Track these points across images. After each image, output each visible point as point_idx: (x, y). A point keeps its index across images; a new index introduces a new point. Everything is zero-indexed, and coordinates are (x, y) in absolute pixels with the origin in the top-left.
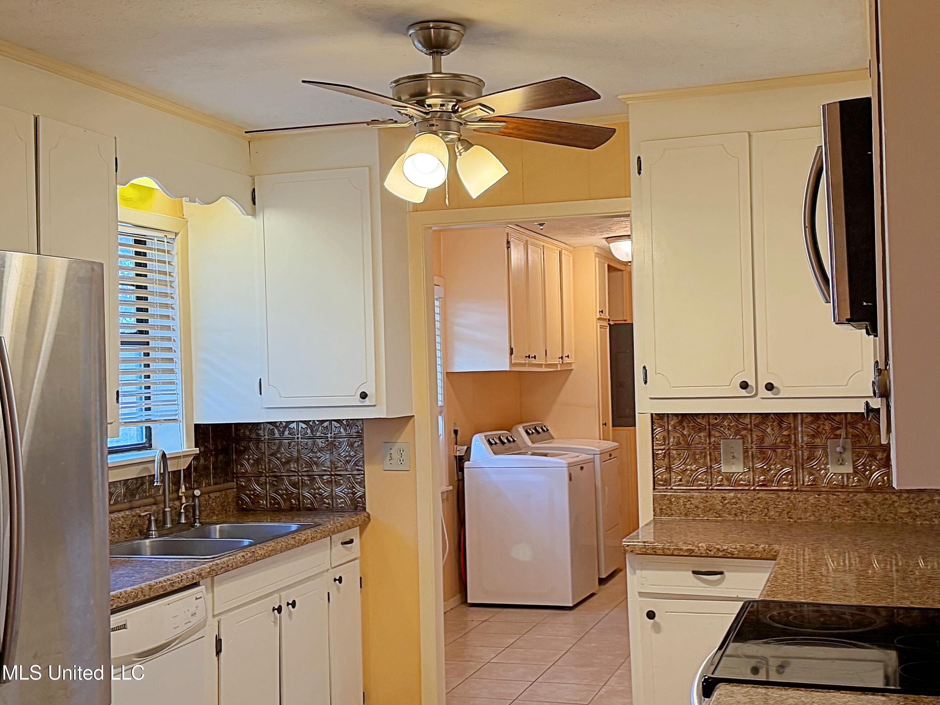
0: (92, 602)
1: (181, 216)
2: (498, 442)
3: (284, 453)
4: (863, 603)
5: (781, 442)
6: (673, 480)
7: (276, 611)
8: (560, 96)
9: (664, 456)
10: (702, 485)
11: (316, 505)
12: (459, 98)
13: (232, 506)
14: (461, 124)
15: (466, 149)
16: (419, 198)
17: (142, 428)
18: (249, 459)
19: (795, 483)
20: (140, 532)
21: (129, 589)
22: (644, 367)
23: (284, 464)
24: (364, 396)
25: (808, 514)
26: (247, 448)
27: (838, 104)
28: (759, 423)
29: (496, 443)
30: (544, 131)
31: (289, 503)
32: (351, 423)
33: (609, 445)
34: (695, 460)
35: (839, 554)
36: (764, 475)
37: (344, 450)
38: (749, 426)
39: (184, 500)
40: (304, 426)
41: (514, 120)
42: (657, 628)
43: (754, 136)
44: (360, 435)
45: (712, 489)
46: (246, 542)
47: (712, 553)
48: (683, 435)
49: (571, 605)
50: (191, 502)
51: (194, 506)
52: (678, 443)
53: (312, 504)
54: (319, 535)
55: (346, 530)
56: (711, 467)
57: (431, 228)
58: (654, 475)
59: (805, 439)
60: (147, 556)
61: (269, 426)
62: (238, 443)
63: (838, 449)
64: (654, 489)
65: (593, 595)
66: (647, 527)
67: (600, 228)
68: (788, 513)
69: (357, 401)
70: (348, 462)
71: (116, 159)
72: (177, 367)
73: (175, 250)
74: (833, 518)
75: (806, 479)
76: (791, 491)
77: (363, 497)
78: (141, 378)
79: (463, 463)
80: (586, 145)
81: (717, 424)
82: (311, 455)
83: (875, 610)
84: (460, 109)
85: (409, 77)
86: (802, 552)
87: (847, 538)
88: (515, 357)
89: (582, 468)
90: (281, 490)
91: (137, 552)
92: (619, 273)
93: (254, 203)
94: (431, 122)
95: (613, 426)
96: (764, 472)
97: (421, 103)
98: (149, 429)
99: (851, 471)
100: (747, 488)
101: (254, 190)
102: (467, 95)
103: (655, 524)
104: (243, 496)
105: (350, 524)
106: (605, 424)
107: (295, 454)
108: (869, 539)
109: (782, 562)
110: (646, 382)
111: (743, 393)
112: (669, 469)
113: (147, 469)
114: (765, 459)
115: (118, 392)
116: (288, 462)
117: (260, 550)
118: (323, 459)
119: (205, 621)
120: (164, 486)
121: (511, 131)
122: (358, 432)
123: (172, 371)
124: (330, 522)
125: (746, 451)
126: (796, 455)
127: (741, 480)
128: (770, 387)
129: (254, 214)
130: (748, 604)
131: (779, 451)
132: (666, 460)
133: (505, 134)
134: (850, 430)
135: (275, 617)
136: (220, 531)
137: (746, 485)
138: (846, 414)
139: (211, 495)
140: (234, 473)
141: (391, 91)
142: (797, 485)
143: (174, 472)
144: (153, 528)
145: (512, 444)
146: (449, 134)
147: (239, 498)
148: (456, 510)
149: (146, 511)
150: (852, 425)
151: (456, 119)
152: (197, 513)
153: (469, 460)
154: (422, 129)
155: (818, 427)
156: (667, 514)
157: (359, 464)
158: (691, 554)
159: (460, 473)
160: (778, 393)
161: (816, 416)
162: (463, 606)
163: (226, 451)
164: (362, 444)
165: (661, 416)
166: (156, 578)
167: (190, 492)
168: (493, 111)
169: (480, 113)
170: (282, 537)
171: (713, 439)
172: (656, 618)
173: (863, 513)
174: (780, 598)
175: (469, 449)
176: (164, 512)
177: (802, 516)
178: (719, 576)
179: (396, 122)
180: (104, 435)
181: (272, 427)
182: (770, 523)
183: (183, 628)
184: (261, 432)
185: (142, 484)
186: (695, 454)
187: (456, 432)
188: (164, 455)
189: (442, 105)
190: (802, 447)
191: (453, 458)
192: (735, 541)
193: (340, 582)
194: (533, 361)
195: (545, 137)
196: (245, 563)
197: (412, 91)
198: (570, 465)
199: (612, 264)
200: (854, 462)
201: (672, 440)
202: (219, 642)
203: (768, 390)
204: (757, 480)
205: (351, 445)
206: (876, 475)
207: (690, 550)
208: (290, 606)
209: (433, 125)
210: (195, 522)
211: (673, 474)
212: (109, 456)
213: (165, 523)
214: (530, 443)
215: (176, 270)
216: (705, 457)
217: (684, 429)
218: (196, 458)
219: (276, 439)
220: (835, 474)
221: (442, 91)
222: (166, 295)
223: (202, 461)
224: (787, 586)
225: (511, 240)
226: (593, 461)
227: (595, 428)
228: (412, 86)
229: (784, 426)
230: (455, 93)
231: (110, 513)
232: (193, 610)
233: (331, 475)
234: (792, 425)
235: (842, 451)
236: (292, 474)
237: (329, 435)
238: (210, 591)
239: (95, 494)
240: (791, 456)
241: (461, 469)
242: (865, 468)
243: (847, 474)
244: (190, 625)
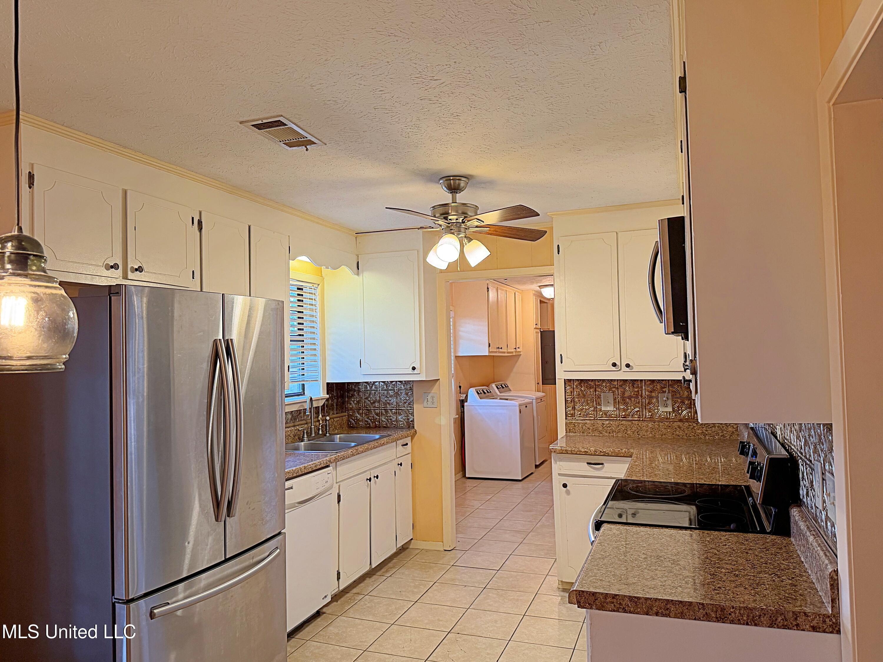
0: (276, 475)
1: (321, 275)
2: (482, 392)
3: (372, 398)
4: (679, 481)
5: (634, 394)
6: (576, 414)
7: (368, 481)
8: (519, 214)
9: (571, 402)
10: (591, 417)
11: (388, 425)
12: (466, 215)
13: (345, 425)
14: (466, 229)
15: (469, 242)
16: (443, 266)
17: (300, 384)
18: (354, 401)
19: (641, 417)
20: (299, 438)
21: (294, 468)
22: (561, 355)
23: (372, 404)
24: (414, 368)
25: (648, 433)
26: (353, 395)
27: (667, 220)
28: (622, 385)
29: (481, 393)
30: (510, 232)
31: (374, 424)
32: (407, 382)
33: (541, 394)
34: (588, 403)
35: (665, 455)
36: (624, 412)
37: (403, 396)
38: (617, 386)
39: (321, 422)
40: (383, 384)
41: (494, 227)
42: (568, 493)
43: (619, 234)
44: (411, 389)
45: (597, 419)
46: (353, 444)
47: (597, 453)
48: (581, 390)
49: (520, 479)
50: (324, 423)
51: (326, 425)
52: (579, 395)
53: (386, 424)
54: (390, 441)
55: (404, 438)
56: (596, 407)
57: (448, 282)
58: (566, 411)
59: (647, 393)
60: (302, 451)
61: (364, 384)
62: (348, 392)
63: (664, 399)
64: (566, 419)
65: (532, 473)
66: (563, 439)
67: (536, 281)
68: (637, 432)
69: (410, 371)
70: (405, 403)
71: (289, 247)
72: (318, 353)
73: (318, 293)
74: (662, 435)
75: (647, 415)
76: (639, 420)
77: (413, 421)
78: (300, 358)
79: (464, 403)
80: (531, 239)
81: (599, 385)
82: (386, 399)
83: (684, 485)
84: (466, 221)
85: (440, 205)
86: (645, 454)
87: (669, 446)
88: (491, 348)
89: (526, 407)
90: (371, 417)
91: (297, 449)
92: (546, 304)
93: (358, 269)
94: (451, 228)
95: (542, 384)
96: (624, 410)
97: (446, 218)
98: (303, 385)
99: (672, 411)
100: (616, 419)
101: (358, 262)
102: (470, 214)
103: (567, 437)
104: (351, 420)
105: (406, 435)
106: (538, 383)
107: (378, 398)
108: (681, 447)
109: (635, 458)
110: (562, 363)
111: (614, 368)
112: (574, 408)
113: (302, 406)
114: (625, 404)
115: (289, 366)
116: (374, 403)
117: (360, 448)
118: (392, 401)
119: (332, 485)
120: (311, 414)
121: (492, 232)
122: (410, 387)
123: (315, 355)
124: (396, 434)
125: (615, 399)
126: (642, 402)
127: (612, 414)
128: (628, 366)
129: (358, 274)
130: (617, 481)
131: (633, 399)
132: (572, 403)
133: (489, 234)
134: (671, 389)
135: (368, 484)
136: (340, 438)
137: (615, 417)
138: (669, 380)
139: (335, 419)
140: (346, 408)
141: (430, 212)
142: (642, 417)
143: (316, 407)
144: (305, 436)
145: (489, 394)
146: (460, 234)
147: (349, 421)
148: (460, 429)
149: (301, 428)
150: (672, 386)
151: (464, 226)
152: (328, 428)
153: (467, 402)
154: (446, 231)
155: (654, 387)
156: (573, 432)
157: (411, 404)
158: (586, 453)
159: (462, 408)
160: (633, 368)
161: (653, 381)
162: (464, 478)
163: (342, 396)
164: (413, 393)
165: (570, 380)
166: (308, 463)
167: (324, 418)
168: (483, 222)
169: (477, 223)
170: (371, 442)
171: (597, 393)
172: (567, 487)
173: (677, 432)
174: (634, 478)
175: (467, 396)
176: (311, 428)
177: (646, 434)
178: (601, 466)
179: (433, 228)
180: (283, 388)
181: (366, 384)
182: (628, 437)
183: (321, 489)
184: (360, 387)
185: (300, 413)
186: (587, 400)
187: (460, 387)
188: (311, 398)
189: (457, 219)
190: (645, 397)
191: (459, 401)
192: (609, 447)
193: (401, 466)
194: (501, 350)
195: (510, 235)
196: (353, 455)
197: (442, 212)
198: (520, 405)
199: (542, 300)
200: (673, 405)
201: (575, 393)
202: (339, 496)
203: (627, 367)
204: (621, 414)
205: (407, 394)
206: (684, 413)
207: (586, 451)
208: (375, 478)
209: (452, 229)
210: (326, 433)
211: (576, 411)
212: (286, 398)
213: (311, 434)
214: (499, 394)
215: (318, 303)
216: (593, 402)
217: (582, 387)
218: (327, 400)
219: (368, 390)
220: (663, 412)
221: (457, 212)
222: (313, 316)
223: (330, 402)
224: (639, 472)
225: (489, 287)
226: (532, 403)
227: (533, 386)
228: (442, 210)
229: (635, 386)
230: (464, 213)
231: (286, 428)
232: (326, 479)
233: (396, 409)
234: (640, 386)
235: (666, 400)
236: (376, 409)
237: (395, 389)
238: (335, 469)
239: (278, 420)
240: (639, 402)
241: (463, 406)
242: (678, 408)
243: (669, 412)
244: (324, 487)
